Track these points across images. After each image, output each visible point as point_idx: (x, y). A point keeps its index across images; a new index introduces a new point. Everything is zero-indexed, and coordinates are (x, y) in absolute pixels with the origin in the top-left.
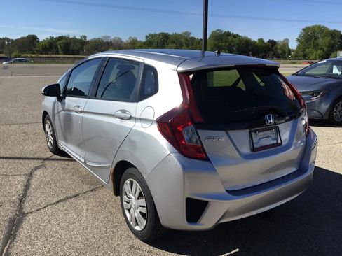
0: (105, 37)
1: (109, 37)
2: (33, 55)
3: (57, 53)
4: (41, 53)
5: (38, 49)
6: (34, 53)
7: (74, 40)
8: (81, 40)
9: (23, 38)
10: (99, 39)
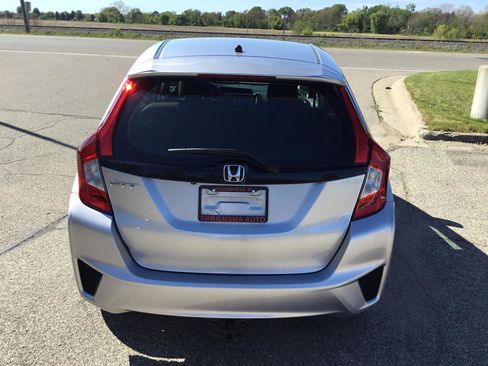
0: (444, 6)
1: (451, 6)
2: (336, 34)
3: (368, 30)
4: (346, 31)
5: (343, 24)
6: (336, 30)
7: (397, 11)
8: (406, 11)
9: (327, 9)
10: (435, 10)
